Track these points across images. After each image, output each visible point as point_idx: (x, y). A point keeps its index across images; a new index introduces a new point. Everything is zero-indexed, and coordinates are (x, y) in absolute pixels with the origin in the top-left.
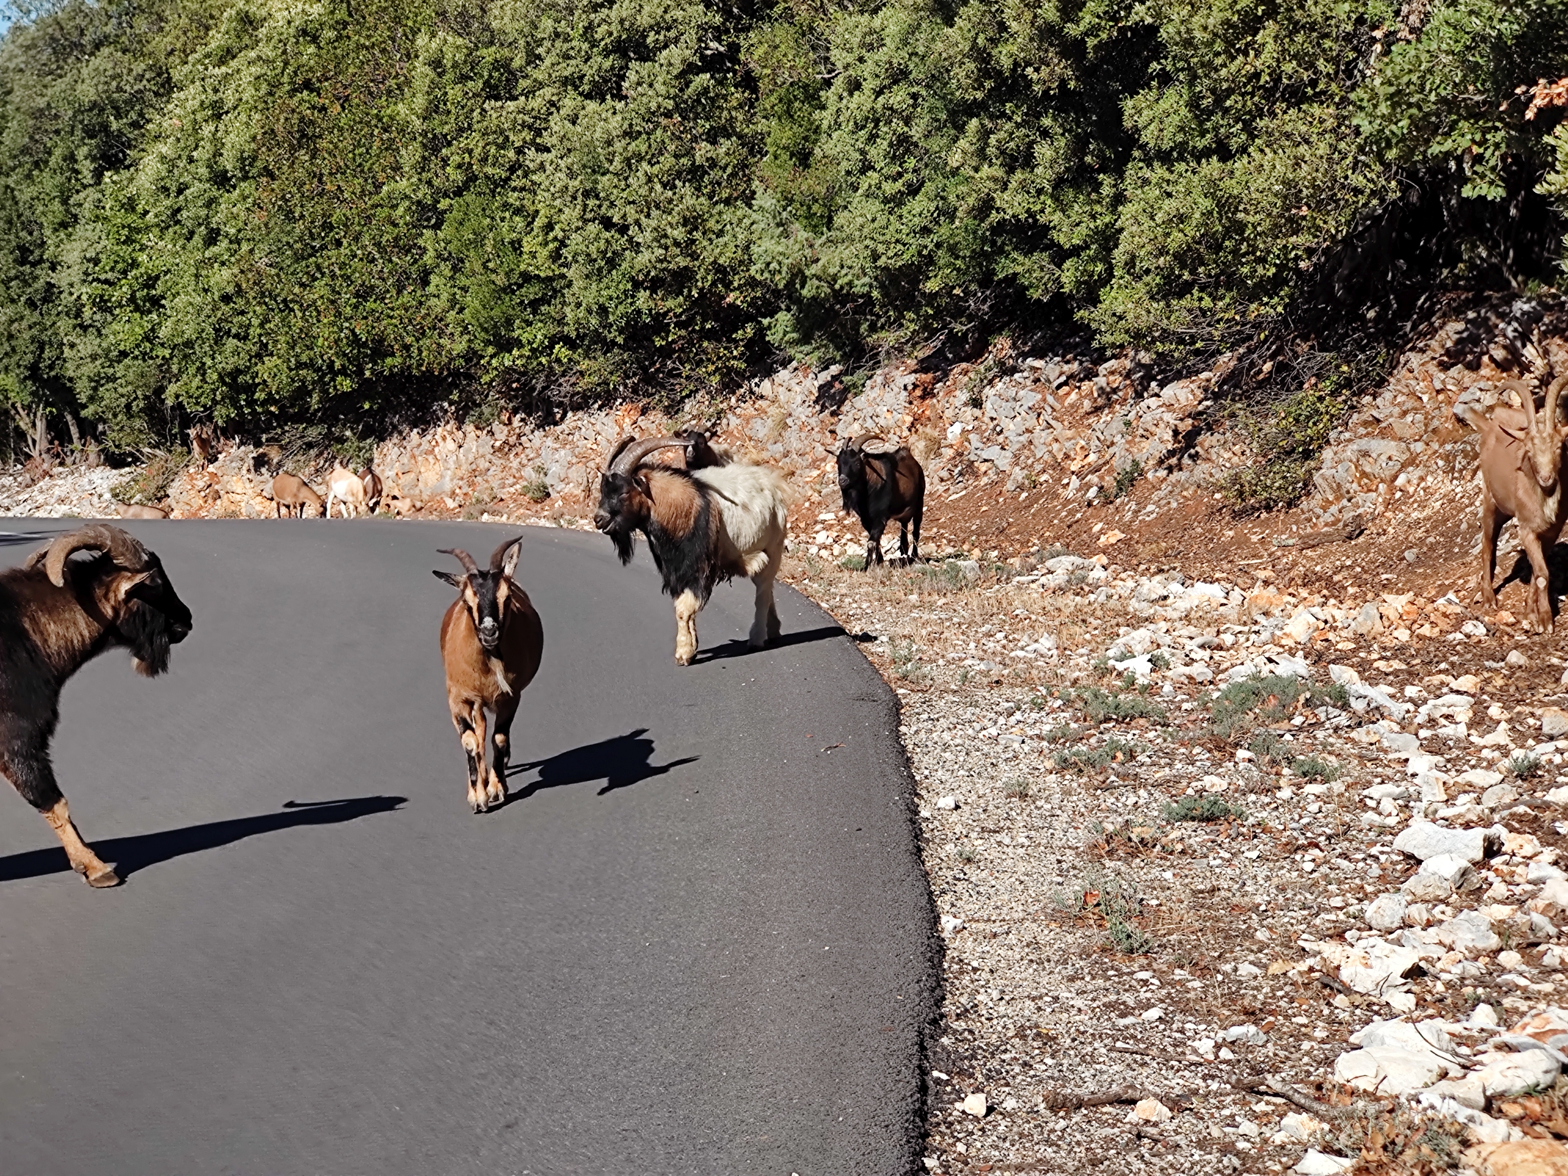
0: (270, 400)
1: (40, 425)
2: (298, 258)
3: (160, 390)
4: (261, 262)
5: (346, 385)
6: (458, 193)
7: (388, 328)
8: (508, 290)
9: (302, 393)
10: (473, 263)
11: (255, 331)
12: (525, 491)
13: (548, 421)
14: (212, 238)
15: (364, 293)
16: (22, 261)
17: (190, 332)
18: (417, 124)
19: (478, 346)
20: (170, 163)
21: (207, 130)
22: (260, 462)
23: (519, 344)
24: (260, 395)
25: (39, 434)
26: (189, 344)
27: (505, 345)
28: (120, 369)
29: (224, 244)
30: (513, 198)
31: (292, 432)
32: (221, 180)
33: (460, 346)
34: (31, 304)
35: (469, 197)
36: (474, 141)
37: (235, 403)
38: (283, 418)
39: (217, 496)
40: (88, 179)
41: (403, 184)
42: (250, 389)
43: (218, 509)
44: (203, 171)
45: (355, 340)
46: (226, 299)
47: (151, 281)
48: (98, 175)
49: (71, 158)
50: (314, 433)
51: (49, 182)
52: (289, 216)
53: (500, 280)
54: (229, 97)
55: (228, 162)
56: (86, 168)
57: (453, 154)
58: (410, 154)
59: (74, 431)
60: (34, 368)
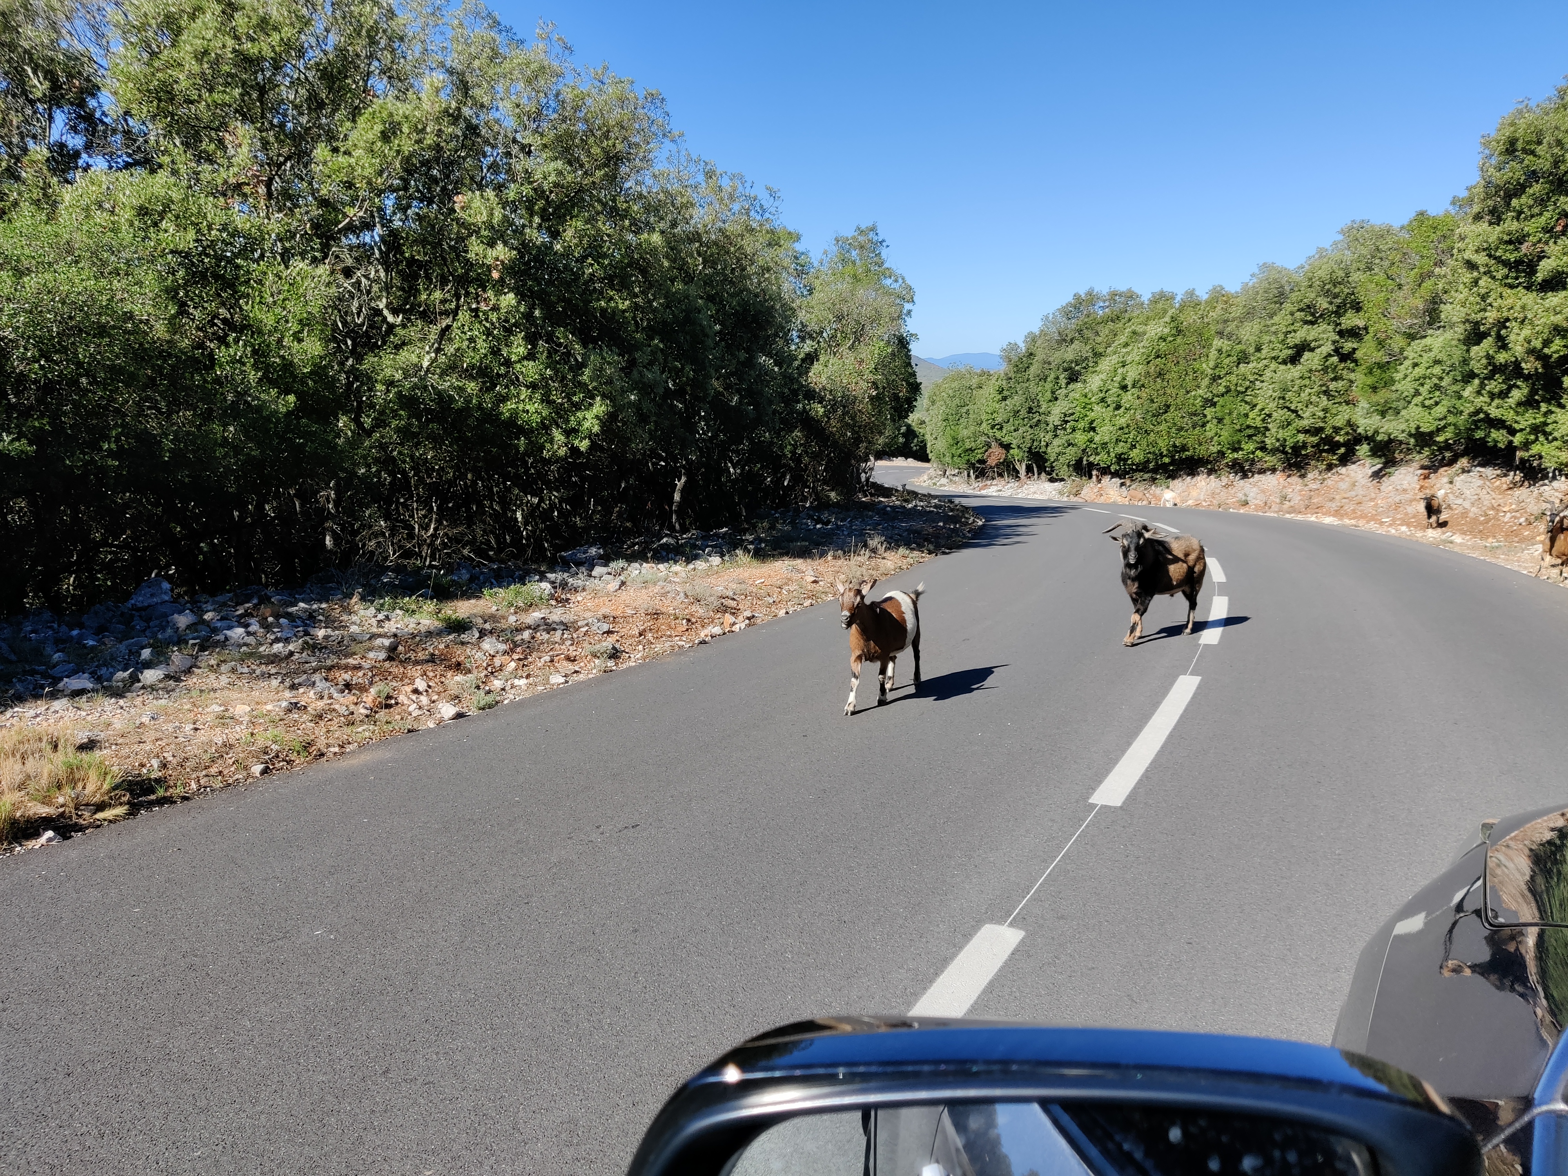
0: (1133, 464)
1: (1024, 467)
2: (1153, 416)
3: (1081, 459)
4: (1138, 417)
5: (1166, 460)
6: (1223, 395)
7: (1190, 442)
8: (1240, 431)
9: (1148, 461)
10: (1227, 420)
11: (1130, 440)
12: (1238, 501)
13: (1245, 476)
14: (1118, 407)
15: (1181, 429)
17: (1107, 439)
18: (1210, 372)
19: (1224, 449)
20: (1105, 382)
22: (1122, 484)
23: (1242, 449)
24: (1129, 462)
25: (1022, 469)
26: (1106, 443)
27: (1235, 450)
28: (1068, 450)
29: (1122, 410)
30: (1247, 399)
31: (1138, 475)
32: (1124, 388)
33: (1214, 449)
34: (1031, 427)
35: (1226, 397)
36: (1233, 378)
37: (1119, 464)
38: (1135, 471)
39: (1101, 495)
40: (1063, 386)
41: (1200, 392)
42: (1126, 460)
43: (1102, 500)
44: (1117, 385)
45: (1174, 446)
46: (1121, 429)
47: (1092, 422)
48: (1068, 384)
49: (1057, 378)
50: (1146, 476)
51: (1049, 386)
52: (1152, 401)
53: (1238, 427)
54: (1129, 359)
55: (1129, 383)
56: (1063, 382)
57: (1223, 382)
58: (1206, 382)
59: (1035, 470)
60: (1030, 448)
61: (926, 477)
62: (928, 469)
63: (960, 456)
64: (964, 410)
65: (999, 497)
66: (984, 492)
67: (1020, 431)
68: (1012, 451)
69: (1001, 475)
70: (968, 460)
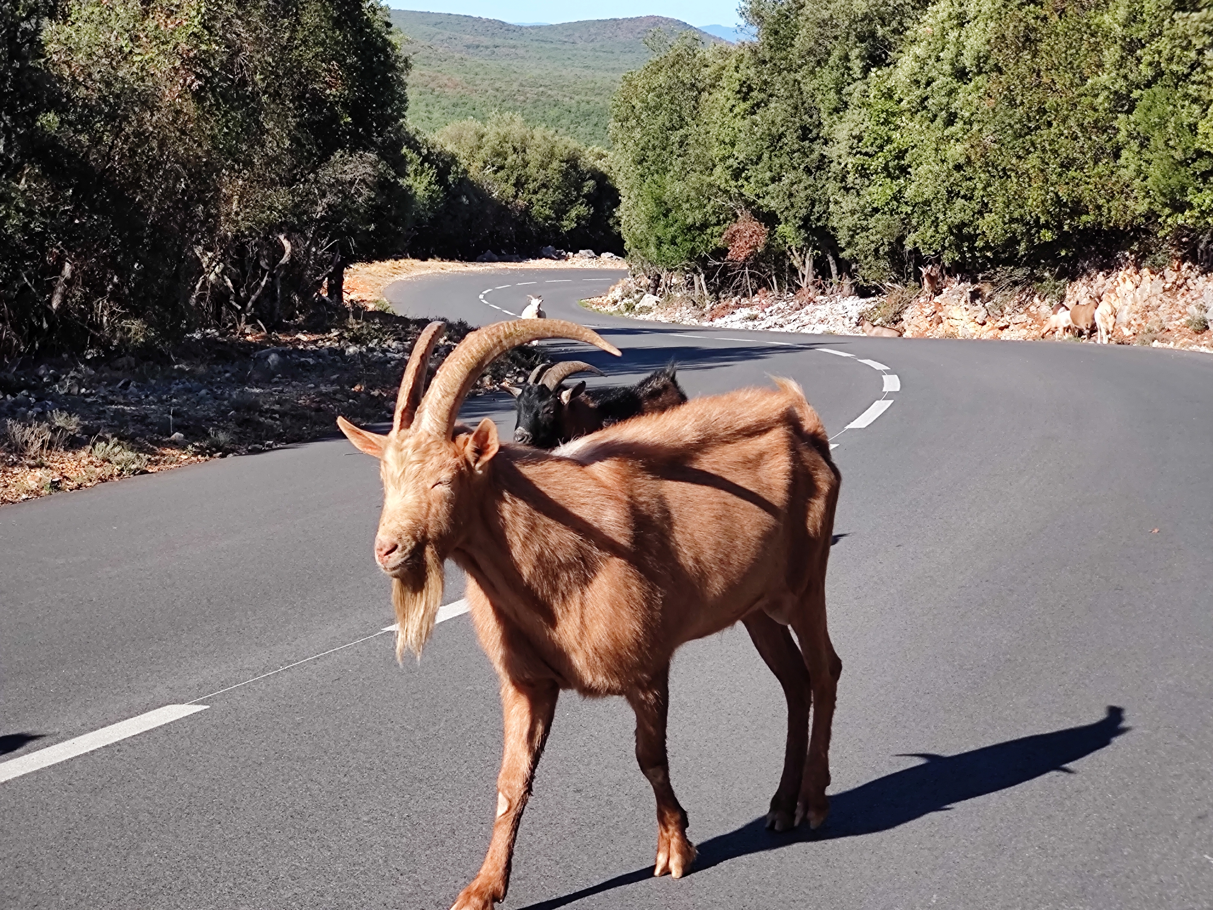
0: (987, 247)
1: (809, 263)
2: (1018, 136)
3: (901, 239)
4: (988, 138)
5: (1048, 236)
6: (1148, 85)
7: (1085, 192)
8: (1184, 163)
9: (1013, 241)
10: (1157, 141)
11: (978, 193)
12: (1189, 323)
13: (1210, 269)
14: (950, 121)
15: (1066, 165)
16: (804, 138)
17: (928, 194)
18: (1119, 30)
19: (1157, 207)
20: (922, 62)
21: (953, 35)
22: (975, 295)
23: (1190, 206)
24: (979, 243)
25: (807, 270)
26: (927, 203)
27: (1179, 207)
28: (872, 222)
29: (959, 125)
30: (1192, 90)
31: (1002, 272)
32: (961, 75)
33: (1142, 207)
34: (808, 171)
35: (1156, 88)
36: (1164, 44)
37: (959, 248)
38: (996, 262)
39: (940, 321)
40: (858, 74)
41: (1104, 79)
42: (972, 238)
43: (940, 331)
44: (947, 68)
45: (1058, 201)
46: (958, 167)
47: (901, 154)
48: (866, 70)
49: (846, 58)
50: (1019, 273)
51: (828, 76)
52: (1012, 103)
53: (1178, 155)
54: (971, 10)
55: (968, 61)
56: (857, 65)
57: (1146, 55)
58: (1111, 55)
59: (834, 269)
60: (806, 220)
61: (617, 293)
62: (616, 276)
63: (673, 242)
64: (675, 137)
65: (746, 330)
66: (718, 323)
67: (785, 181)
68: (780, 228)
69: (764, 283)
70: (693, 251)
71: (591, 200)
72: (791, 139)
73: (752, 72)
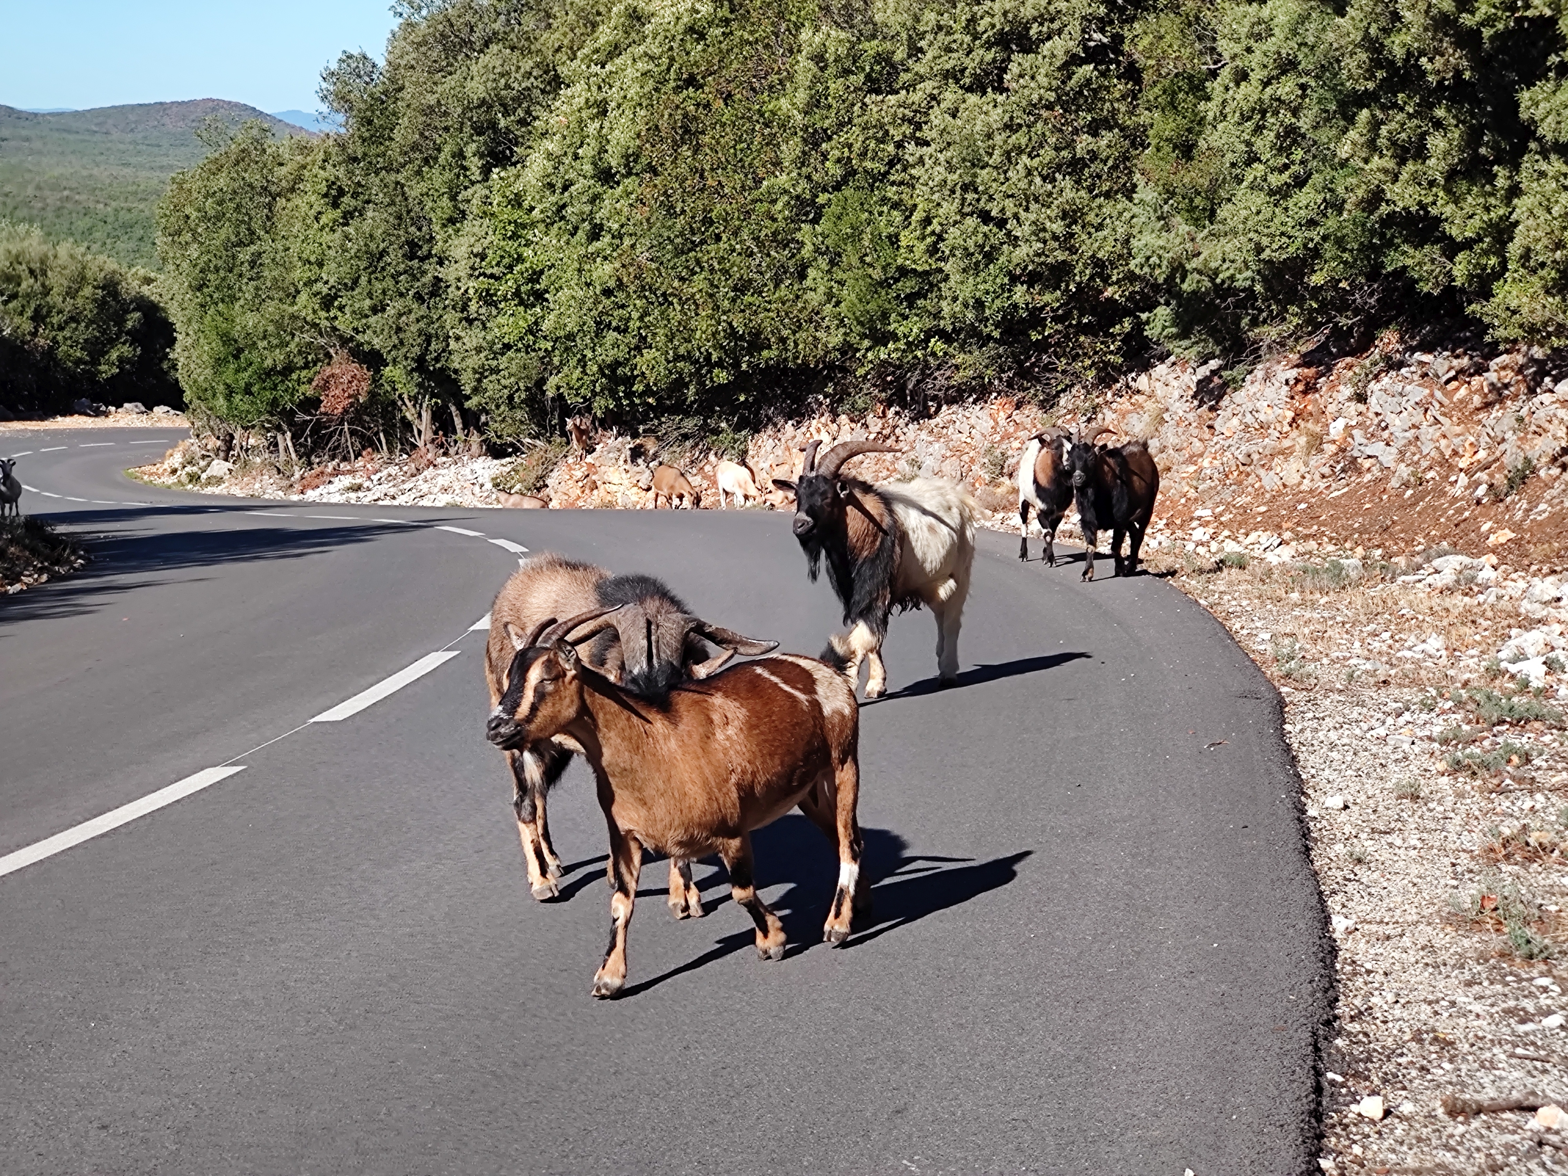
0: (648, 391)
1: (426, 416)
2: (679, 252)
3: (541, 382)
4: (643, 255)
5: (722, 377)
6: (837, 187)
7: (765, 321)
8: (884, 284)
9: (679, 384)
10: (851, 257)
11: (634, 325)
13: (922, 414)
14: (595, 234)
15: (742, 288)
16: (411, 256)
17: (572, 325)
18: (799, 118)
19: (854, 339)
20: (556, 160)
21: (592, 128)
22: (637, 453)
23: (895, 337)
24: (638, 387)
25: (424, 425)
26: (571, 337)
27: (881, 338)
28: (503, 362)
29: (607, 239)
30: (891, 192)
31: (668, 423)
32: (606, 176)
33: (835, 339)
34: (419, 298)
35: (847, 192)
36: (854, 135)
37: (613, 394)
38: (660, 410)
39: (594, 487)
40: (477, 176)
41: (783, 180)
42: (629, 381)
43: (595, 499)
44: (588, 168)
45: (732, 333)
46: (608, 293)
47: (535, 276)
48: (486, 171)
49: (460, 155)
50: (690, 424)
51: (438, 178)
52: (671, 212)
53: (877, 274)
54: (614, 94)
55: (614, 160)
56: (474, 164)
57: (833, 149)
58: (790, 150)
59: (458, 422)
60: (421, 361)
61: (176, 460)
62: (175, 436)
63: (248, 391)
64: (244, 255)
65: (347, 505)
66: (311, 495)
67: (390, 311)
68: (387, 371)
69: (369, 443)
70: (274, 402)
71: (135, 337)
72: (395, 258)
73: (341, 172)
